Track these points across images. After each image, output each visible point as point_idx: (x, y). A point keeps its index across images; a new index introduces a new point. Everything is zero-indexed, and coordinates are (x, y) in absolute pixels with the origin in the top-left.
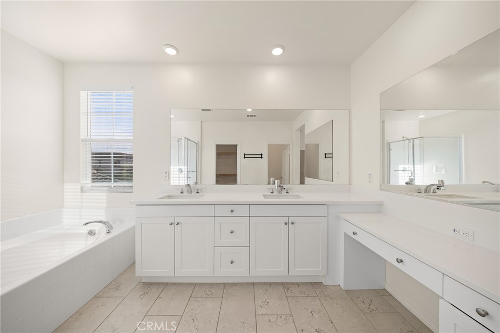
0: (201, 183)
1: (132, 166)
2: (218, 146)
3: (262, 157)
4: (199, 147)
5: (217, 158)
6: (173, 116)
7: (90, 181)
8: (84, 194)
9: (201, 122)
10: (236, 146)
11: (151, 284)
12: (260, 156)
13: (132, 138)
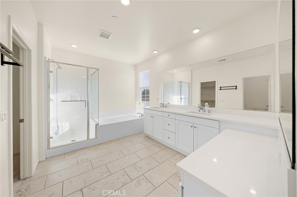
0: (191, 105)
1: (149, 96)
2: (202, 83)
3: (236, 89)
4: (190, 85)
5: (201, 91)
6: (176, 72)
7: (141, 101)
8: (140, 105)
9: (192, 71)
10: (215, 82)
11: (148, 137)
12: (235, 88)
13: (149, 86)
